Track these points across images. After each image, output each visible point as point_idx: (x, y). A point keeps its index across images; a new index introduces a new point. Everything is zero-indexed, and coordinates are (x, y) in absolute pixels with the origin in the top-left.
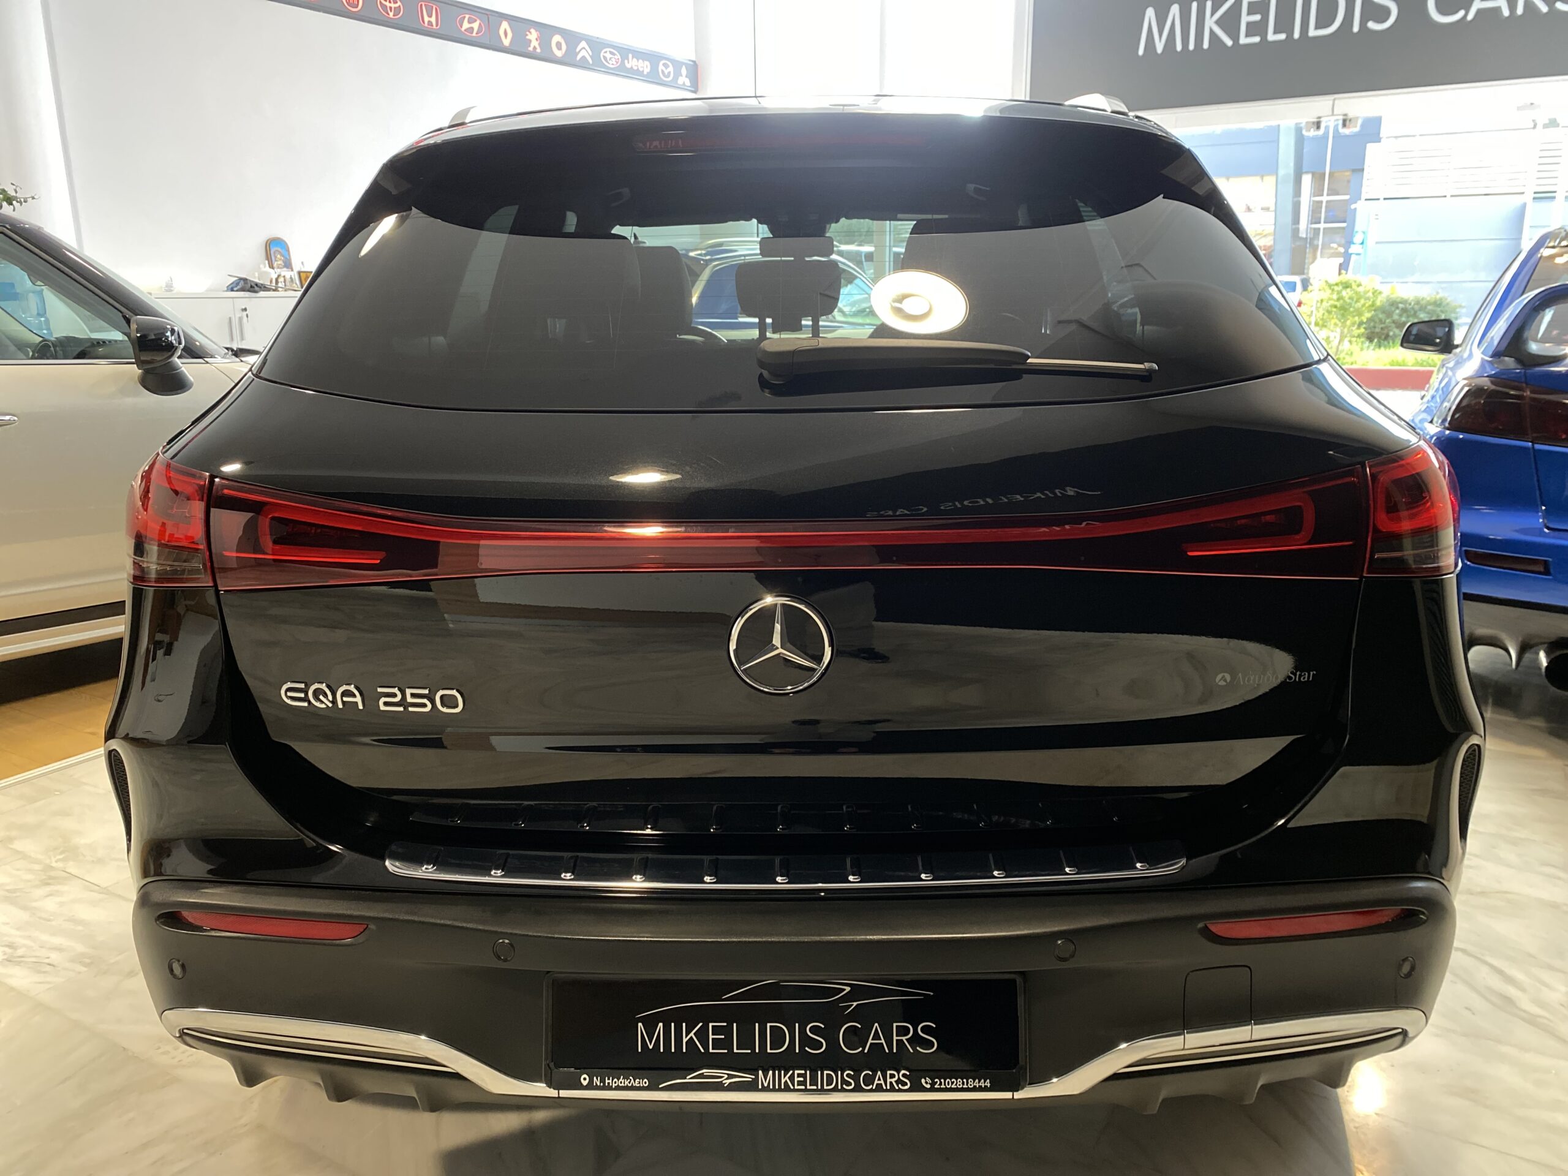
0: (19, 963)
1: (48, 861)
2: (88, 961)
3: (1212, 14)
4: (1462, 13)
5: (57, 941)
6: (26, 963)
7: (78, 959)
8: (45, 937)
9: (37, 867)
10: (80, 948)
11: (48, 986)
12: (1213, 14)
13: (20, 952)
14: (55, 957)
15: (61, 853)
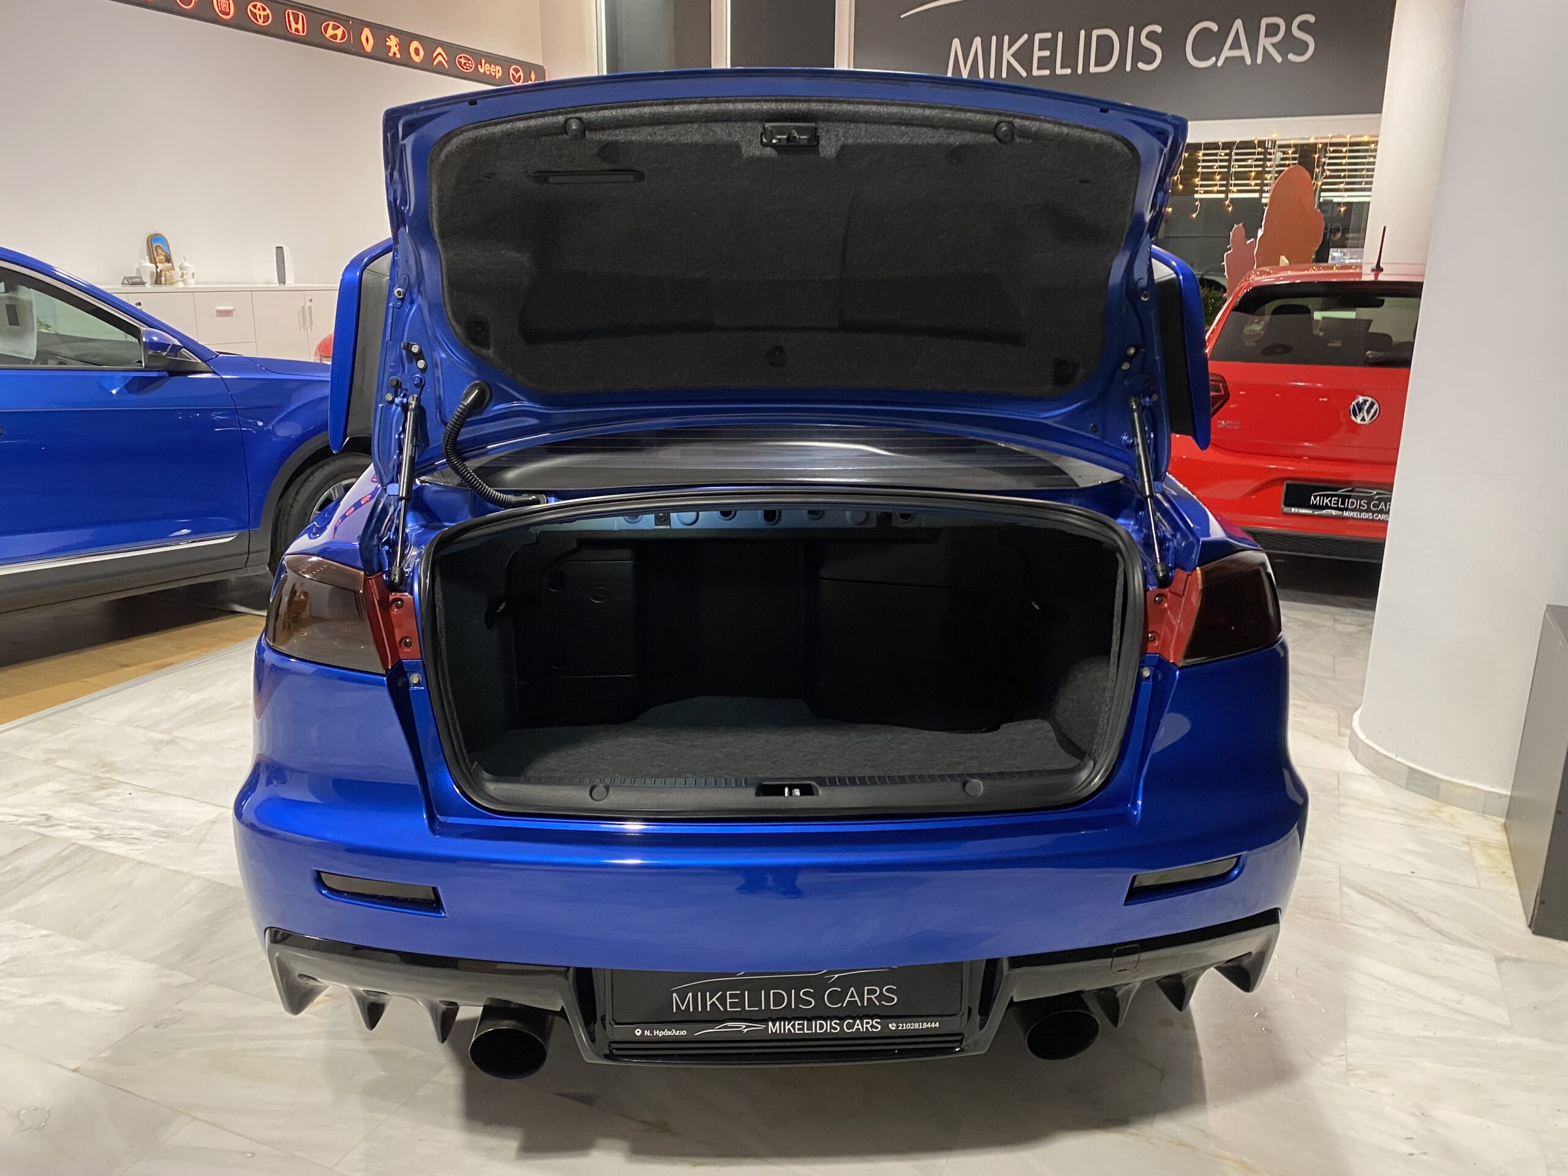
0: (109, 839)
1: (94, 774)
2: (165, 835)
3: (1009, 49)
4: (1214, 59)
5: (134, 824)
6: (115, 839)
7: (155, 834)
8: (120, 822)
9: (88, 777)
10: (154, 827)
11: (141, 851)
12: (1010, 47)
13: (106, 832)
14: (136, 834)
15: (103, 767)
